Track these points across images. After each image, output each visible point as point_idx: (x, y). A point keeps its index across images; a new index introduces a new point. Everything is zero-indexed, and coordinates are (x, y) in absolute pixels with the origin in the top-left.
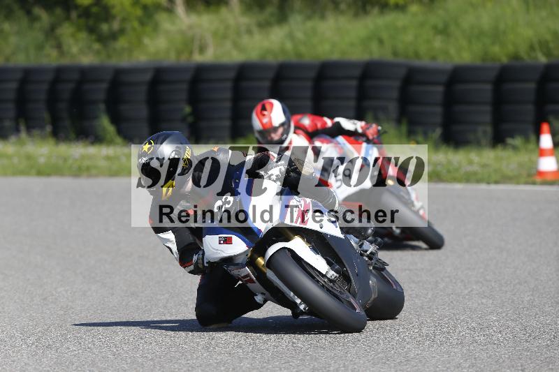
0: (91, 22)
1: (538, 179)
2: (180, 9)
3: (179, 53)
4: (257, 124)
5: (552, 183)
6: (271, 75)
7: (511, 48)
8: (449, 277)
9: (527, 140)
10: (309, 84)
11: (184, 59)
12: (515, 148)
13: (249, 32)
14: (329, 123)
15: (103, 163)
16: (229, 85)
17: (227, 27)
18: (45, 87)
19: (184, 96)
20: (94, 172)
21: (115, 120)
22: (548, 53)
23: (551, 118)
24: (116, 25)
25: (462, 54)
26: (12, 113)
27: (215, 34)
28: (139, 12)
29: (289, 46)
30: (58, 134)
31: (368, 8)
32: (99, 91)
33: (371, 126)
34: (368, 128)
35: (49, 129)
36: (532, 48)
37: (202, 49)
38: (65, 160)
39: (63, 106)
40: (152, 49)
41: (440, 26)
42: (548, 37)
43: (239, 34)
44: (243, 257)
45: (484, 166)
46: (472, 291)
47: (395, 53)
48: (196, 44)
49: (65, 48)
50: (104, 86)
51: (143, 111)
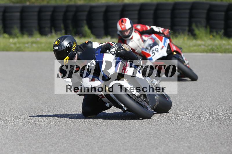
4: (119, 28)
6: (154, 8)
10: (169, 12)
14: (149, 28)
16: (137, 12)
18: (62, 14)
21: (91, 27)
26: (49, 25)
30: (67, 33)
32: (84, 15)
33: (166, 30)
34: (165, 31)
35: (63, 31)
39: (69, 22)
50: (86, 13)
51: (102, 24)
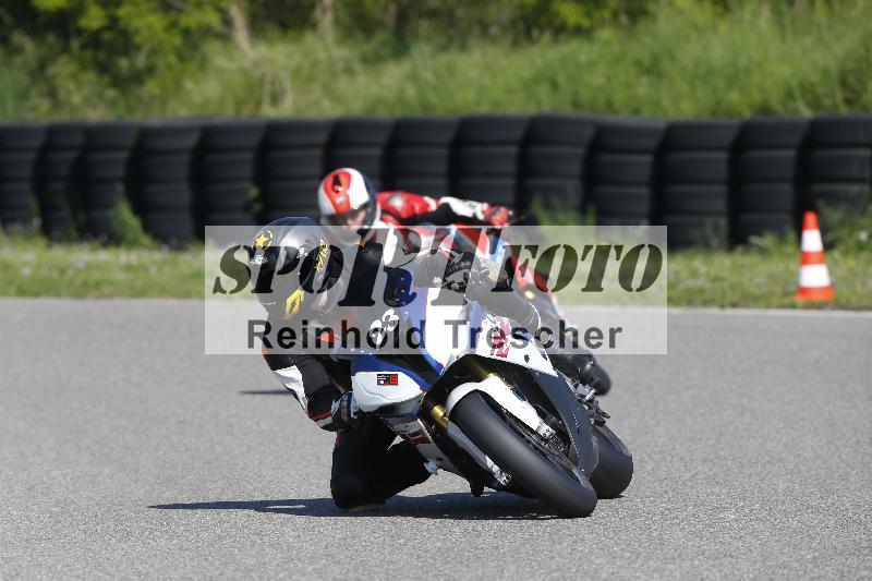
0: (102, 56)
1: (800, 300)
2: (241, 35)
3: (239, 104)
4: (326, 205)
5: (820, 306)
6: (383, 137)
7: (756, 96)
8: (661, 453)
9: (782, 238)
10: (443, 152)
11: (246, 113)
12: (763, 251)
13: (349, 71)
14: (433, 205)
15: (120, 277)
16: (319, 152)
17: (315, 64)
18: (31, 156)
19: (247, 171)
20: (106, 289)
21: (140, 209)
22: (815, 104)
23: (820, 204)
24: (141, 61)
25: (682, 104)
27: (296, 74)
28: (177, 40)
29: (411, 92)
30: (50, 231)
31: (535, 33)
32: (115, 164)
33: (499, 210)
34: (494, 213)
35: (36, 222)
36: (789, 95)
37: (276, 99)
38: (62, 272)
39: (58, 186)
40: (197, 98)
41: (647, 61)
42: (815, 78)
43: (333, 74)
44: (414, 404)
45: (716, 279)
46: (696, 474)
47: (577, 104)
48: (267, 89)
49: (62, 95)
50: (123, 155)
51: (183, 195)
